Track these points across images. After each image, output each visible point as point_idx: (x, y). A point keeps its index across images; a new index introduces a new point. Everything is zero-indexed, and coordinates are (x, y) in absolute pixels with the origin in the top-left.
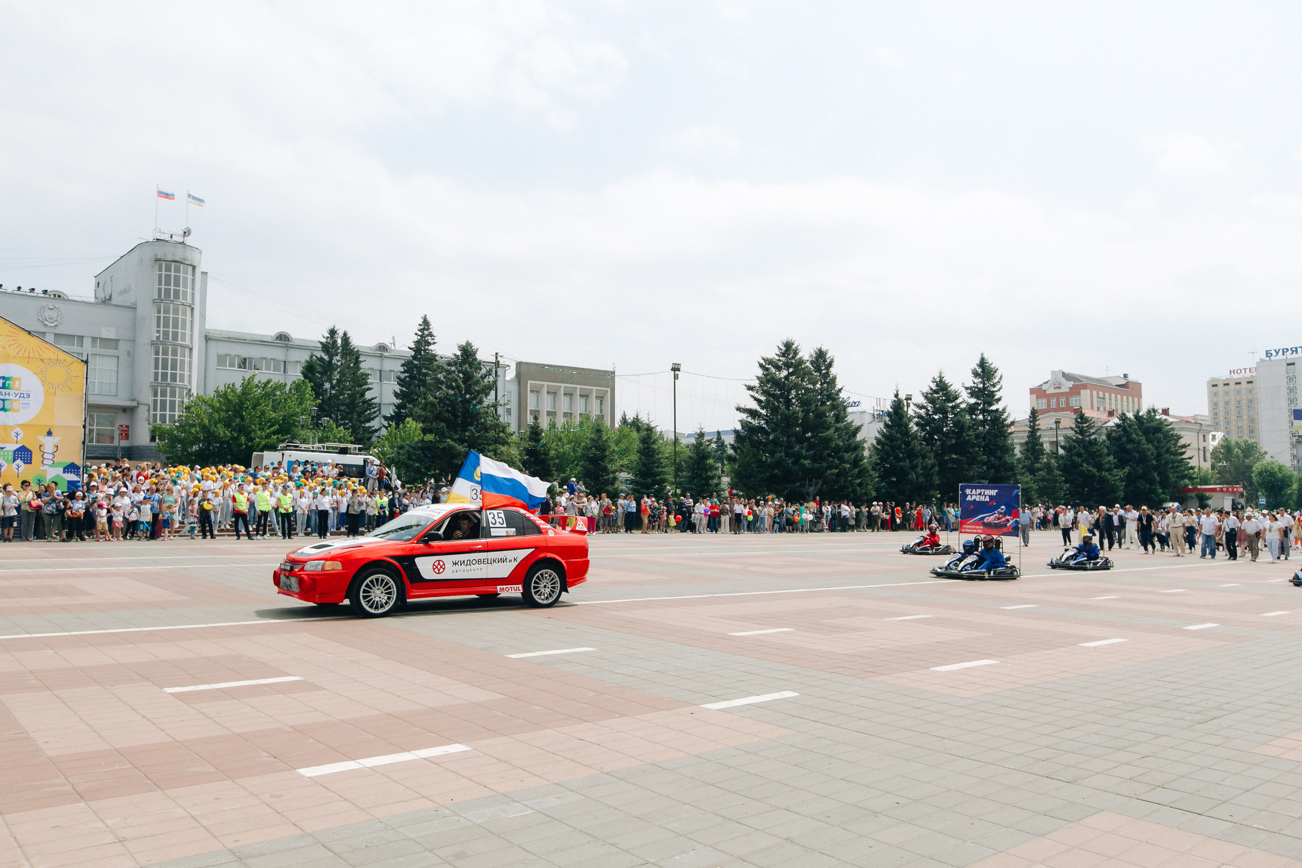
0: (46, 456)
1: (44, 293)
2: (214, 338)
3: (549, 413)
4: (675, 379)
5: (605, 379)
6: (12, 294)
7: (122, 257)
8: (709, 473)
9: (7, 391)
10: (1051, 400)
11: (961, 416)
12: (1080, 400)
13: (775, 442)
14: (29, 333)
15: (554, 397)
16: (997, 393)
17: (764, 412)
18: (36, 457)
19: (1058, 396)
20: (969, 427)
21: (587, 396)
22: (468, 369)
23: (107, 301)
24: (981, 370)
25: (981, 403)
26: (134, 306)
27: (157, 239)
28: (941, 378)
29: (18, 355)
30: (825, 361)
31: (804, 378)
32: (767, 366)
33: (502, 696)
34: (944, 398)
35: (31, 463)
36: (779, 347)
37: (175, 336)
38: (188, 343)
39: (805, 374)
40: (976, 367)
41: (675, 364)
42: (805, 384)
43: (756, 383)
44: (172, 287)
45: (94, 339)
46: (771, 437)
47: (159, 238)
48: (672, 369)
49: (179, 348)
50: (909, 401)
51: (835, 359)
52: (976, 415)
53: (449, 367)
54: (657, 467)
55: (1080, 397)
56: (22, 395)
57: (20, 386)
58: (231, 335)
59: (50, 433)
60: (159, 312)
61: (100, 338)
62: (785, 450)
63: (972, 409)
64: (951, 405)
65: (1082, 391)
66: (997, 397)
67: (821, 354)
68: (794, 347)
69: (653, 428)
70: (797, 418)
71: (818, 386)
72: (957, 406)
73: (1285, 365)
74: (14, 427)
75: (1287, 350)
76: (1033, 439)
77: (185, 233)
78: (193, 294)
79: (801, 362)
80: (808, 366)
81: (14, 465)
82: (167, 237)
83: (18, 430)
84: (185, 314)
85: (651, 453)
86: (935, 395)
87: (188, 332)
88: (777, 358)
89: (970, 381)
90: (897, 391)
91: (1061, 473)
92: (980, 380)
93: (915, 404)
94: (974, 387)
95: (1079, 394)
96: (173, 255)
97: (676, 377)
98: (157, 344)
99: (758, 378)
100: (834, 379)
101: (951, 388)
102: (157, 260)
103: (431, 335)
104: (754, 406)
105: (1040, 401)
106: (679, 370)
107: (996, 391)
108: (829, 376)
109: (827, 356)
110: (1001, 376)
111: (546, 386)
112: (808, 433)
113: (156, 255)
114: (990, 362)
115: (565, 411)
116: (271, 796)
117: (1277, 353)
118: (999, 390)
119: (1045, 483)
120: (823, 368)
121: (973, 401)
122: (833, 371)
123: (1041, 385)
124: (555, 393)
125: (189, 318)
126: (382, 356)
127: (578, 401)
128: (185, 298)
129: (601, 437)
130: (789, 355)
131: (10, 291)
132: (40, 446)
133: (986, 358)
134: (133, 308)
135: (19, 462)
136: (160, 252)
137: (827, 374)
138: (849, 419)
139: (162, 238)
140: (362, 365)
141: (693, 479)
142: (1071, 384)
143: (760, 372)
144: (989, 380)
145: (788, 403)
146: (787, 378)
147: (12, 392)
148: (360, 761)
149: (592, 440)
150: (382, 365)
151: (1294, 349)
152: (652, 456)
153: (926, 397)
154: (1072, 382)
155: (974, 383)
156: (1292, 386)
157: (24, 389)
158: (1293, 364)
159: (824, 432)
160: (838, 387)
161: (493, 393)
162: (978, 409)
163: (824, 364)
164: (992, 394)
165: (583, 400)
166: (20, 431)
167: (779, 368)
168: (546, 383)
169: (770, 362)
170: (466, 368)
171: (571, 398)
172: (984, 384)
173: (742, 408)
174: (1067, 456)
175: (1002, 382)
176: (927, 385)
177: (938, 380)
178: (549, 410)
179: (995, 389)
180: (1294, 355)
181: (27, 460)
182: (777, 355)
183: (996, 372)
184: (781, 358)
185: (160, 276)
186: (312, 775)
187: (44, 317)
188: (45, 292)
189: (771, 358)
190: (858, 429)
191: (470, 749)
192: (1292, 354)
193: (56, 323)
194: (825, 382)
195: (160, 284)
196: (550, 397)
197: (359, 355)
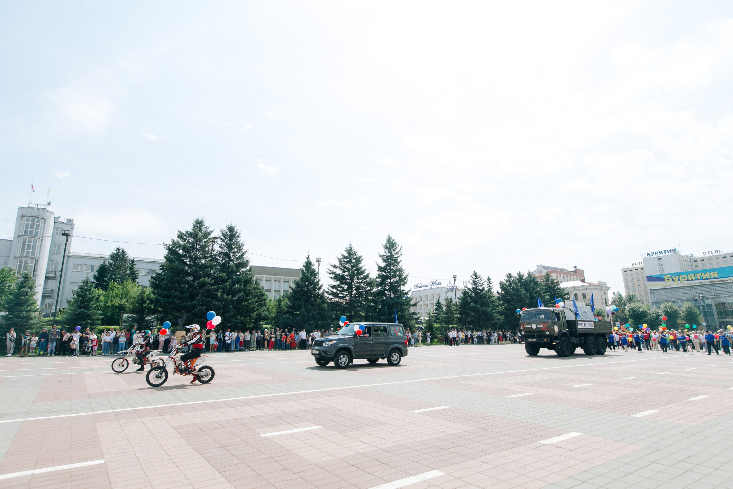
19: (541, 277)
21: (288, 282)
24: (388, 244)
30: (234, 234)
37: (28, 252)
38: (36, 257)
40: (385, 242)
44: (34, 230)
49: (29, 259)
50: (319, 262)
60: (22, 242)
66: (398, 261)
67: (231, 229)
73: (657, 259)
75: (658, 252)
77: (48, 204)
78: (43, 233)
84: (35, 242)
90: (309, 256)
92: (388, 251)
94: (383, 255)
96: (37, 214)
98: (17, 257)
107: (398, 257)
110: (401, 247)
113: (23, 214)
114: (393, 238)
115: (275, 289)
117: (653, 254)
122: (240, 240)
124: (270, 281)
127: (283, 284)
128: (37, 234)
133: (390, 236)
134: (12, 240)
136: (25, 212)
139: (32, 206)
151: (661, 252)
153: (340, 261)
154: (548, 270)
155: (385, 253)
156: (661, 269)
158: (661, 259)
160: (244, 250)
164: (396, 259)
171: (278, 283)
172: (390, 253)
176: (342, 253)
177: (349, 249)
180: (661, 255)
182: (190, 228)
183: (397, 244)
184: (192, 231)
185: (24, 224)
192: (660, 254)
195: (25, 228)
196: (268, 283)
197: (133, 261)
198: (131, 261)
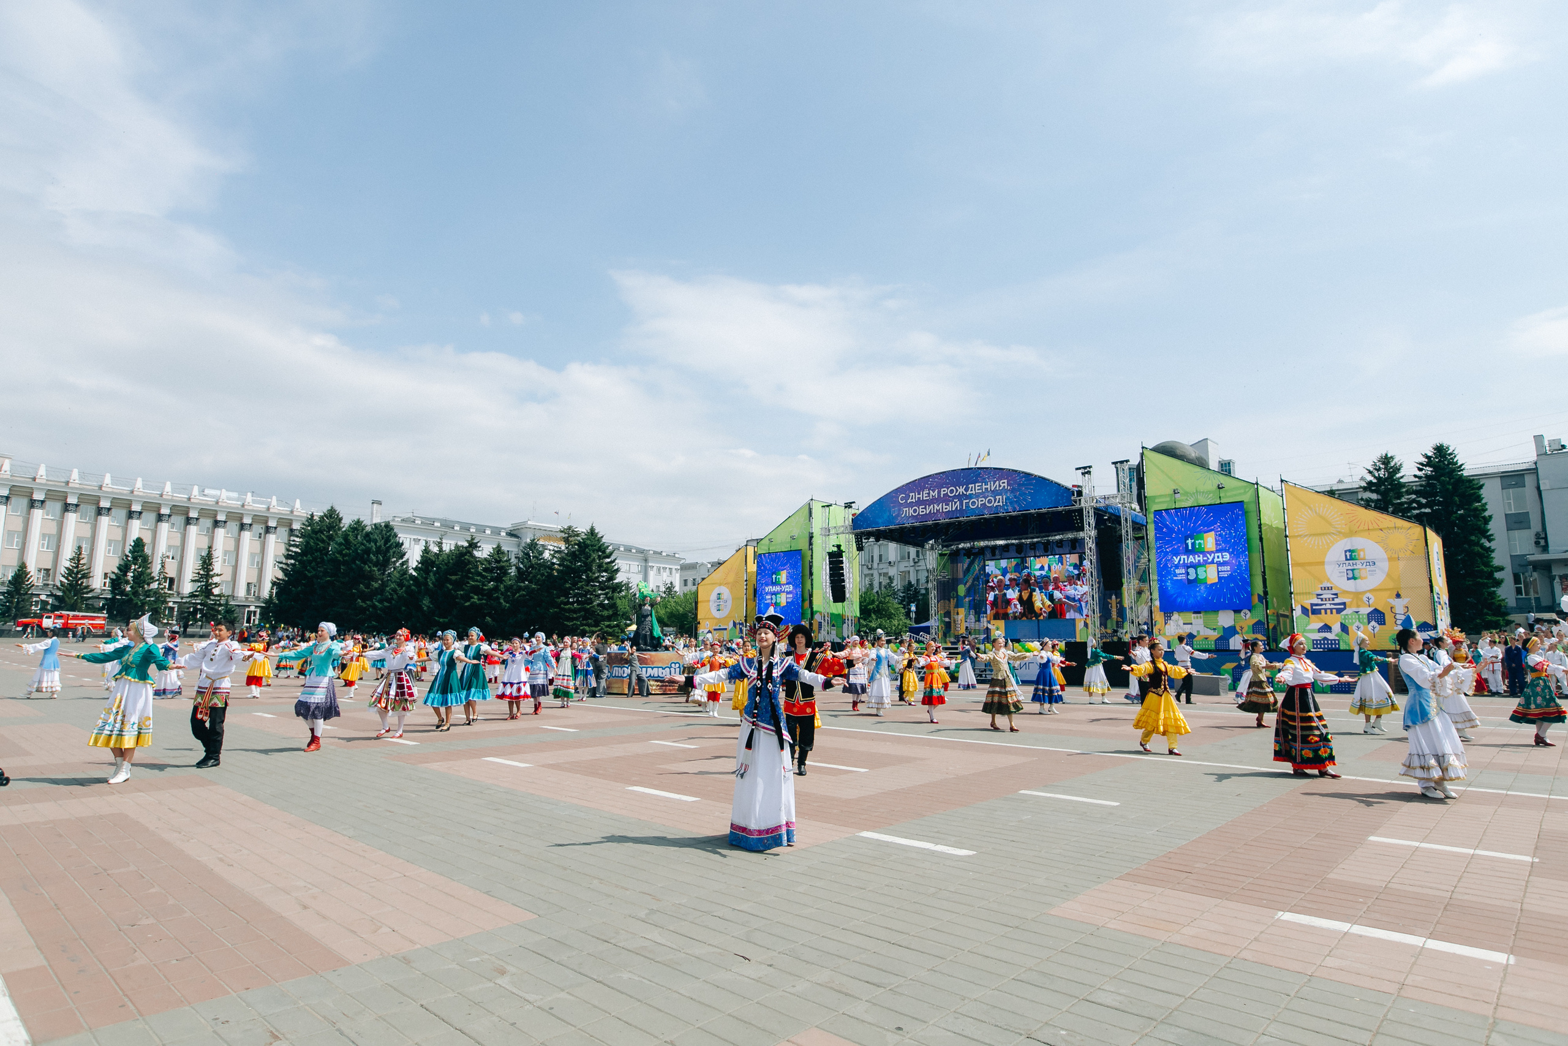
0: (1398, 617)
9: (1354, 562)
14: (1365, 507)
18: (1389, 618)
29: (1361, 528)
35: (1384, 624)
56: (1368, 563)
57: (1364, 555)
59: (1398, 596)
74: (1365, 592)
81: (1370, 627)
83: (1368, 595)
132: (1391, 608)
135: (1373, 623)
147: (1357, 561)
157: (1369, 556)
166: (1370, 596)
181: (1381, 621)
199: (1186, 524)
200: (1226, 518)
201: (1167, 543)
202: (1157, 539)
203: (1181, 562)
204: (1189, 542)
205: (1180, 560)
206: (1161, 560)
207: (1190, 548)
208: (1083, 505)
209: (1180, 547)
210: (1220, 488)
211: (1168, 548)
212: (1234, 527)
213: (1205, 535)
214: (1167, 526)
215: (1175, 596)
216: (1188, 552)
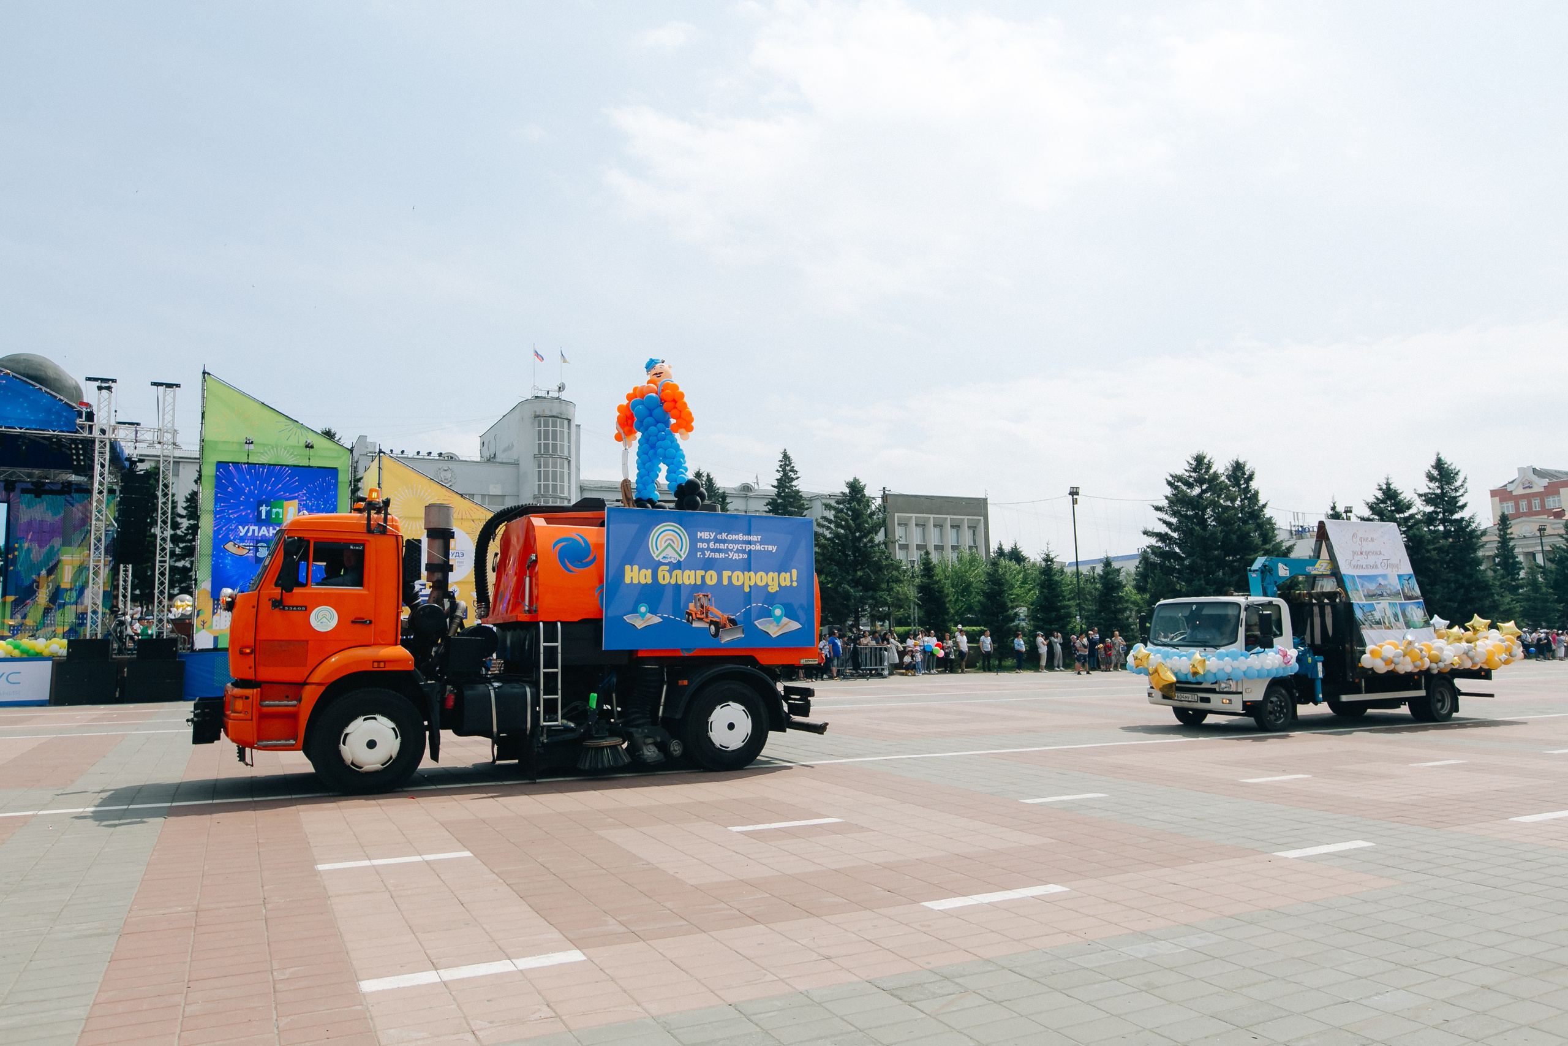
1: (439, 456)
2: (588, 488)
3: (919, 547)
4: (1073, 504)
5: (977, 507)
6: (413, 458)
7: (504, 416)
8: (1119, 606)
10: (1520, 503)
11: (1418, 529)
12: (1560, 501)
13: (1192, 568)
14: (462, 495)
15: (923, 529)
16: (1461, 498)
17: (1175, 535)
19: (1528, 497)
20: (1429, 540)
21: (959, 526)
22: (857, 507)
23: (491, 459)
24: (1437, 472)
25: (1440, 512)
26: (516, 463)
27: (536, 397)
28: (1388, 484)
30: (1244, 473)
31: (1221, 495)
32: (1176, 484)
33: (1053, 840)
34: (1393, 508)
36: (1188, 462)
37: (555, 487)
38: (566, 495)
39: (1221, 490)
40: (1431, 469)
41: (1073, 488)
42: (1222, 501)
43: (1165, 503)
44: (551, 442)
45: (483, 496)
46: (1187, 562)
47: (536, 395)
48: (1069, 494)
49: (558, 500)
50: (1348, 514)
51: (1255, 471)
52: (1435, 526)
53: (837, 506)
54: (1060, 601)
55: (1560, 497)
56: (457, 555)
58: (603, 485)
60: (539, 466)
61: (488, 495)
62: (1205, 577)
63: (1430, 519)
64: (1402, 516)
65: (1562, 490)
66: (1460, 504)
67: (1238, 467)
68: (1206, 461)
69: (1053, 559)
70: (1215, 540)
71: (1238, 503)
72: (1412, 516)
76: (1505, 550)
77: (560, 388)
78: (569, 447)
79: (1216, 476)
80: (1223, 482)
82: (544, 394)
84: (562, 467)
85: (1054, 586)
86: (1382, 505)
87: (566, 484)
88: (1188, 475)
89: (1425, 486)
90: (1334, 504)
91: (1551, 590)
92: (1437, 484)
93: (1359, 518)
94: (1429, 493)
95: (1558, 493)
96: (551, 410)
97: (1075, 502)
98: (539, 498)
99: (1167, 498)
100: (1256, 493)
101: (1402, 496)
102: (536, 417)
103: (795, 472)
104: (1163, 529)
105: (1505, 505)
106: (1077, 494)
107: (1459, 496)
108: (1250, 491)
109: (1246, 468)
110: (1465, 478)
111: (914, 518)
112: (1229, 556)
113: (535, 412)
114: (1449, 463)
115: (936, 544)
116: (922, 926)
118: (1462, 495)
119: (1530, 603)
120: (1242, 482)
121: (1430, 509)
122: (1254, 485)
123: (1506, 486)
124: (924, 525)
125: (566, 471)
126: (746, 497)
127: (950, 532)
128: (562, 451)
129: (997, 571)
130: (1201, 470)
131: (410, 456)
133: (1443, 458)
134: (516, 464)
136: (539, 408)
137: (1248, 487)
138: (1278, 539)
139: (539, 395)
140: (729, 507)
141: (1101, 612)
142: (1545, 482)
143: (1169, 491)
144: (1449, 483)
145: (1203, 522)
146: (1200, 496)
148: (974, 897)
149: (988, 574)
150: (747, 506)
152: (1054, 589)
153: (1371, 508)
154: (1548, 480)
155: (1429, 488)
159: (1250, 555)
160: (1262, 502)
161: (883, 529)
162: (1436, 519)
163: (1243, 477)
164: (1454, 500)
165: (954, 531)
166: (456, 588)
167: (1190, 486)
168: (914, 515)
169: (1179, 478)
170: (855, 506)
171: (941, 530)
172: (1442, 489)
173: (1149, 532)
174: (1557, 569)
175: (1466, 485)
176: (1373, 494)
177: (1384, 487)
178: (918, 543)
179: (1458, 494)
182: (1186, 471)
183: (1457, 474)
184: (1192, 474)
185: (540, 431)
186: (941, 908)
187: (440, 478)
188: (440, 454)
189: (1181, 474)
190: (1290, 549)
191: (1067, 889)
193: (450, 484)
194: (1246, 498)
195: (540, 439)
196: (919, 530)
197: (724, 496)
198: (721, 498)
199: (261, 485)
200: (314, 485)
201: (235, 507)
202: (217, 500)
203: (250, 534)
204: (264, 509)
205: (248, 530)
206: (221, 529)
207: (264, 517)
208: (96, 433)
209: (250, 514)
210: (309, 446)
211: (232, 513)
212: (324, 498)
213: (285, 503)
214: (233, 484)
215: (235, 578)
216: (259, 522)
